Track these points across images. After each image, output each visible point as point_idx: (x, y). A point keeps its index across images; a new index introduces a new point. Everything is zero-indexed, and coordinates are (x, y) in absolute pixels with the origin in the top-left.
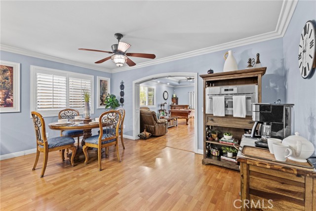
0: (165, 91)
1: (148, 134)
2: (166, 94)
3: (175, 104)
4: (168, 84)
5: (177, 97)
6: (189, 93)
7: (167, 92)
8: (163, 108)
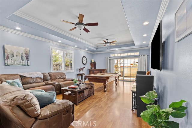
2: (84, 59)
3: (93, 68)
4: (87, 49)
5: (95, 62)
6: (106, 59)
7: (85, 57)
8: (81, 72)
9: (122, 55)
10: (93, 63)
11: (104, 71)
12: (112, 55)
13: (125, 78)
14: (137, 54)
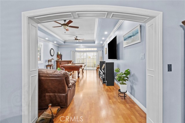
0: (52, 49)
1: (55, 110)
2: (52, 51)
3: (60, 60)
4: (55, 42)
5: (61, 54)
6: (72, 52)
7: (53, 49)
8: (50, 63)
9: (85, 49)
10: (60, 55)
11: (71, 62)
12: (77, 49)
13: (88, 68)
14: (96, 49)
